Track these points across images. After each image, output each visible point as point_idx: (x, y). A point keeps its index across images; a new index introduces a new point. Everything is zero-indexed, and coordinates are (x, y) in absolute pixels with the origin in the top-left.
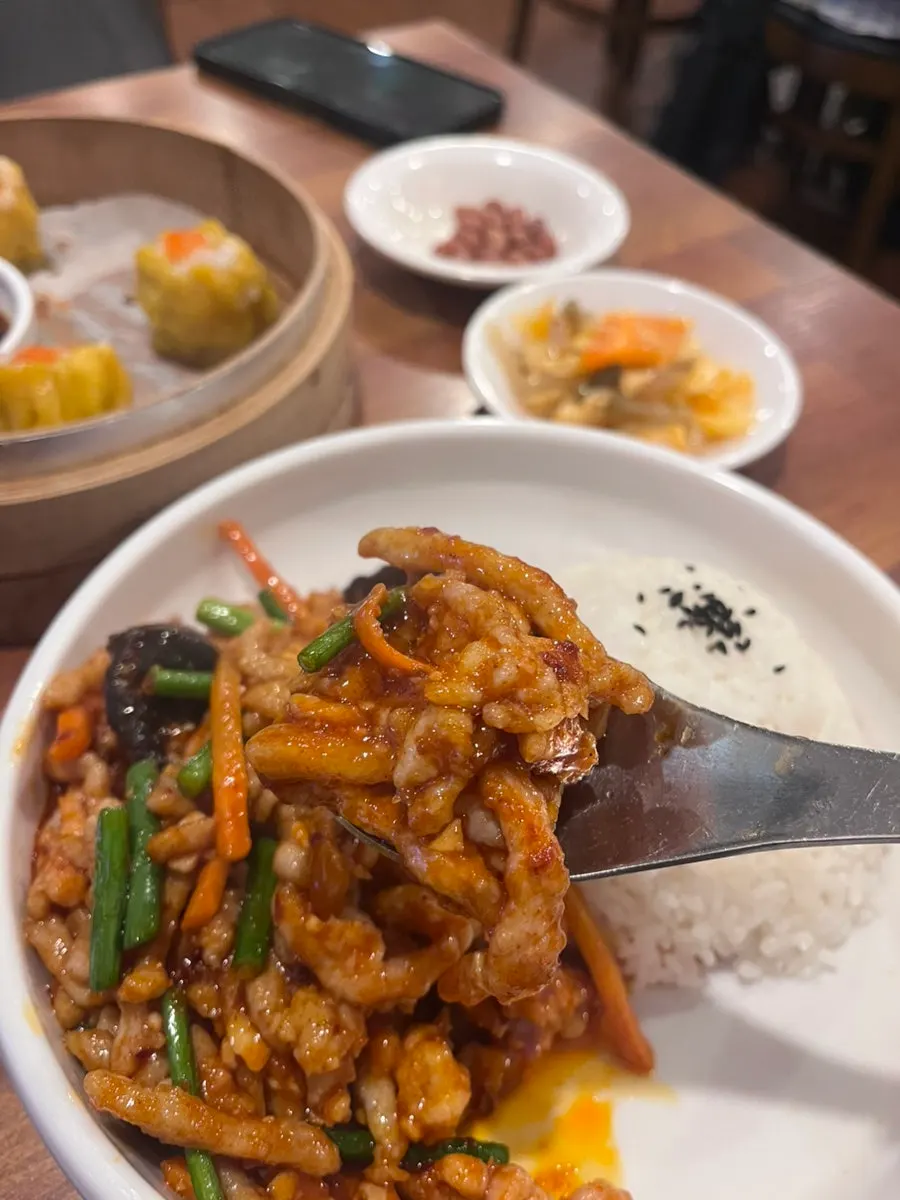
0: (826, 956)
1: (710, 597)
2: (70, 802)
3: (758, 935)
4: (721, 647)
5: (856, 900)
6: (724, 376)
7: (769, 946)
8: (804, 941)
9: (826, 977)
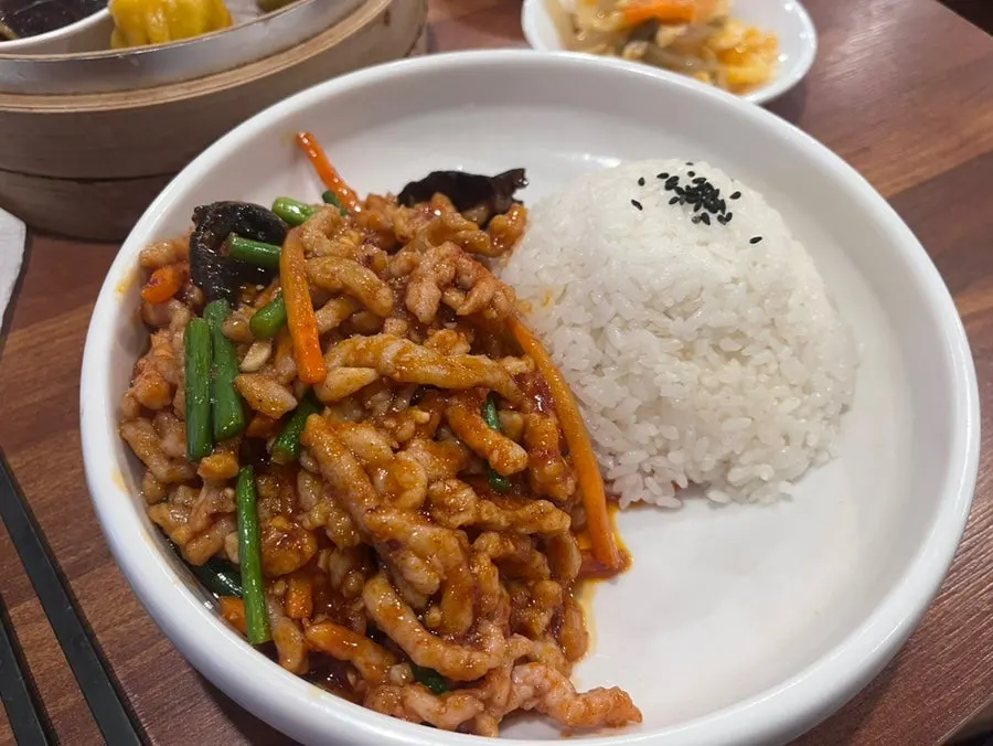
0: (785, 487)
1: (700, 181)
2: (159, 339)
3: (726, 464)
4: (705, 218)
5: (813, 442)
6: (750, 34)
7: (735, 475)
8: (765, 472)
9: (783, 505)
